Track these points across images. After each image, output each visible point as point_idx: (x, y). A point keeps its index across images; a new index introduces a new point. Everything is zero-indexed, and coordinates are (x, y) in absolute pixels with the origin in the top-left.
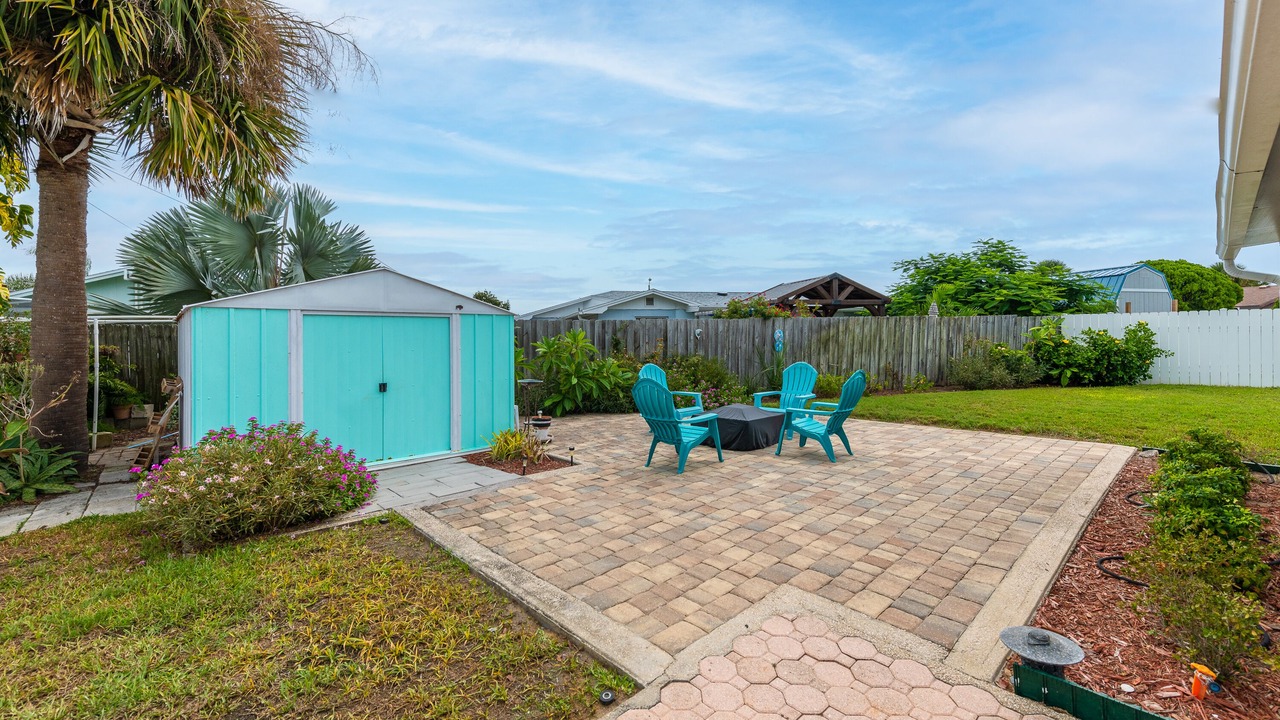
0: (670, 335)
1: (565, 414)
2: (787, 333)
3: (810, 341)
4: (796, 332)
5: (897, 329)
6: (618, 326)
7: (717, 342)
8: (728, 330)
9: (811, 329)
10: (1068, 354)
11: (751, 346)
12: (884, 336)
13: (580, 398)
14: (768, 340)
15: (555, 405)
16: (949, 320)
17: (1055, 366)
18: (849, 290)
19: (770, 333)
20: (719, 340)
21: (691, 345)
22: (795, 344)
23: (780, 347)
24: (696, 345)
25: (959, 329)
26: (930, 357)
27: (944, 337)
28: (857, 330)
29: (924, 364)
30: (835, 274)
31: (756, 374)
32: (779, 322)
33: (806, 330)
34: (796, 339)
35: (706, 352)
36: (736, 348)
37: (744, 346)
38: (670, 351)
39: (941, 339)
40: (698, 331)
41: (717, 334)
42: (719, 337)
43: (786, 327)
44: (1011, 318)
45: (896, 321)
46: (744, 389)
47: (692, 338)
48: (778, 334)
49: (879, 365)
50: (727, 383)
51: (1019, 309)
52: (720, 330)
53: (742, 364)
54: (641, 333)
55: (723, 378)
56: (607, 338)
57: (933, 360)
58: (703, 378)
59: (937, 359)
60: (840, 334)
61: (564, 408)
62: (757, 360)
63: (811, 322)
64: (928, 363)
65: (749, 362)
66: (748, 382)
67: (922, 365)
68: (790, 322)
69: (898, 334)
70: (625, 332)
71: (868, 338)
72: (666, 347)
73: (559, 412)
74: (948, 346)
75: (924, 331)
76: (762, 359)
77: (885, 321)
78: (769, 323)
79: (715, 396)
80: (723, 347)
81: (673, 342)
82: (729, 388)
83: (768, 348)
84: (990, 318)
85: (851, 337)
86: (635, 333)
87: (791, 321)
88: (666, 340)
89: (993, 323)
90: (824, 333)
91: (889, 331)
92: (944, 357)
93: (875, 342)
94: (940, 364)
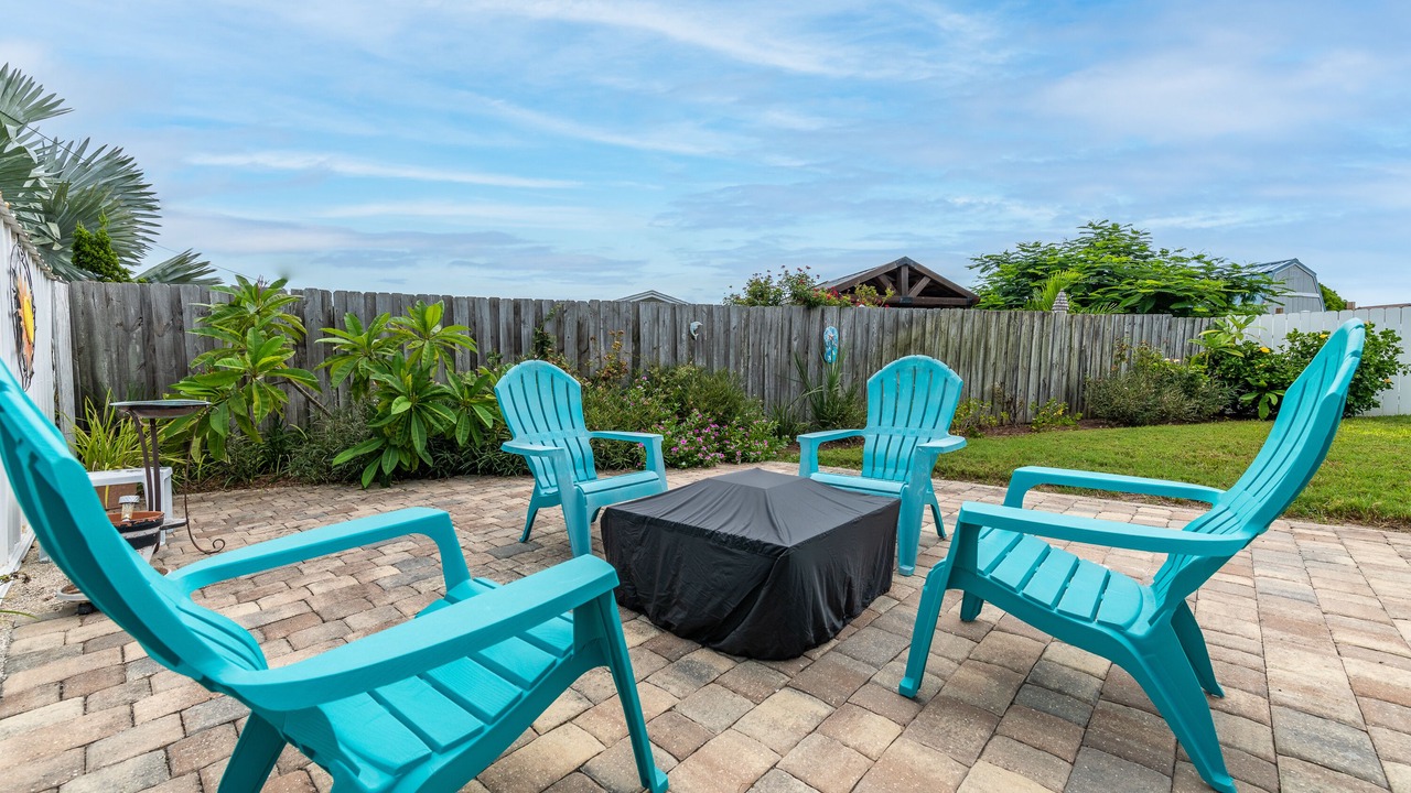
0: (644, 330)
1: (381, 480)
2: (844, 333)
3: (880, 346)
4: (859, 331)
5: (1011, 331)
6: (546, 311)
7: (727, 346)
8: (747, 326)
9: (882, 327)
10: (1270, 370)
11: (785, 354)
12: (992, 342)
13: (419, 445)
14: (814, 342)
15: (364, 461)
16: (1083, 319)
17: (1249, 387)
18: (923, 283)
19: (817, 331)
20: (732, 341)
21: (683, 350)
22: (857, 351)
23: (831, 356)
24: (692, 350)
25: (1096, 334)
26: (1055, 375)
27: (1076, 345)
28: (953, 331)
29: (1047, 387)
30: (905, 259)
31: (793, 401)
32: (832, 313)
33: (874, 327)
34: (859, 342)
35: (709, 361)
36: (761, 357)
37: (773, 353)
38: (645, 359)
39: (1071, 348)
40: (694, 325)
41: (727, 331)
42: (732, 336)
43: (844, 322)
44: (1165, 318)
45: (1010, 317)
46: (774, 425)
47: (684, 336)
48: (830, 333)
49: (983, 386)
50: (742, 414)
51: (1172, 307)
52: (734, 323)
53: (770, 383)
54: (592, 325)
55: (736, 407)
56: (524, 332)
57: (1060, 381)
58: (696, 405)
59: (1065, 378)
60: (927, 335)
61: (380, 471)
62: (795, 375)
63: (882, 316)
64: (1053, 385)
65: (782, 380)
66: (779, 414)
67: (1044, 387)
68: (849, 313)
69: (1011, 338)
70: (560, 323)
71: (969, 344)
72: (637, 352)
73: (367, 478)
74: (1080, 359)
75: (1048, 335)
76: (803, 374)
77: (994, 317)
78: (816, 314)
79: (719, 440)
80: (739, 354)
81: (651, 343)
82: (745, 425)
83: (812, 357)
84: (1138, 318)
85: (943, 342)
86: (580, 326)
87: (852, 313)
88: (636, 339)
89: (1142, 325)
90: (902, 334)
91: (999, 333)
92: (1074, 375)
93: (978, 350)
94: (1068, 386)
